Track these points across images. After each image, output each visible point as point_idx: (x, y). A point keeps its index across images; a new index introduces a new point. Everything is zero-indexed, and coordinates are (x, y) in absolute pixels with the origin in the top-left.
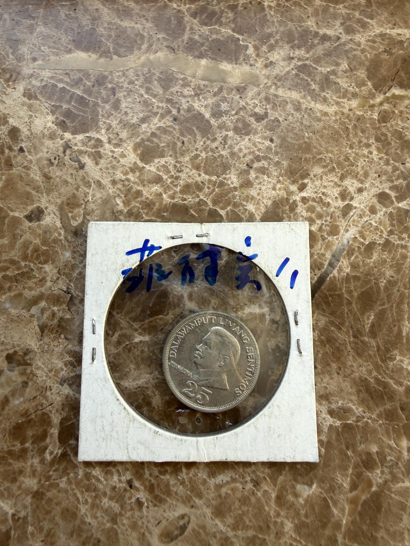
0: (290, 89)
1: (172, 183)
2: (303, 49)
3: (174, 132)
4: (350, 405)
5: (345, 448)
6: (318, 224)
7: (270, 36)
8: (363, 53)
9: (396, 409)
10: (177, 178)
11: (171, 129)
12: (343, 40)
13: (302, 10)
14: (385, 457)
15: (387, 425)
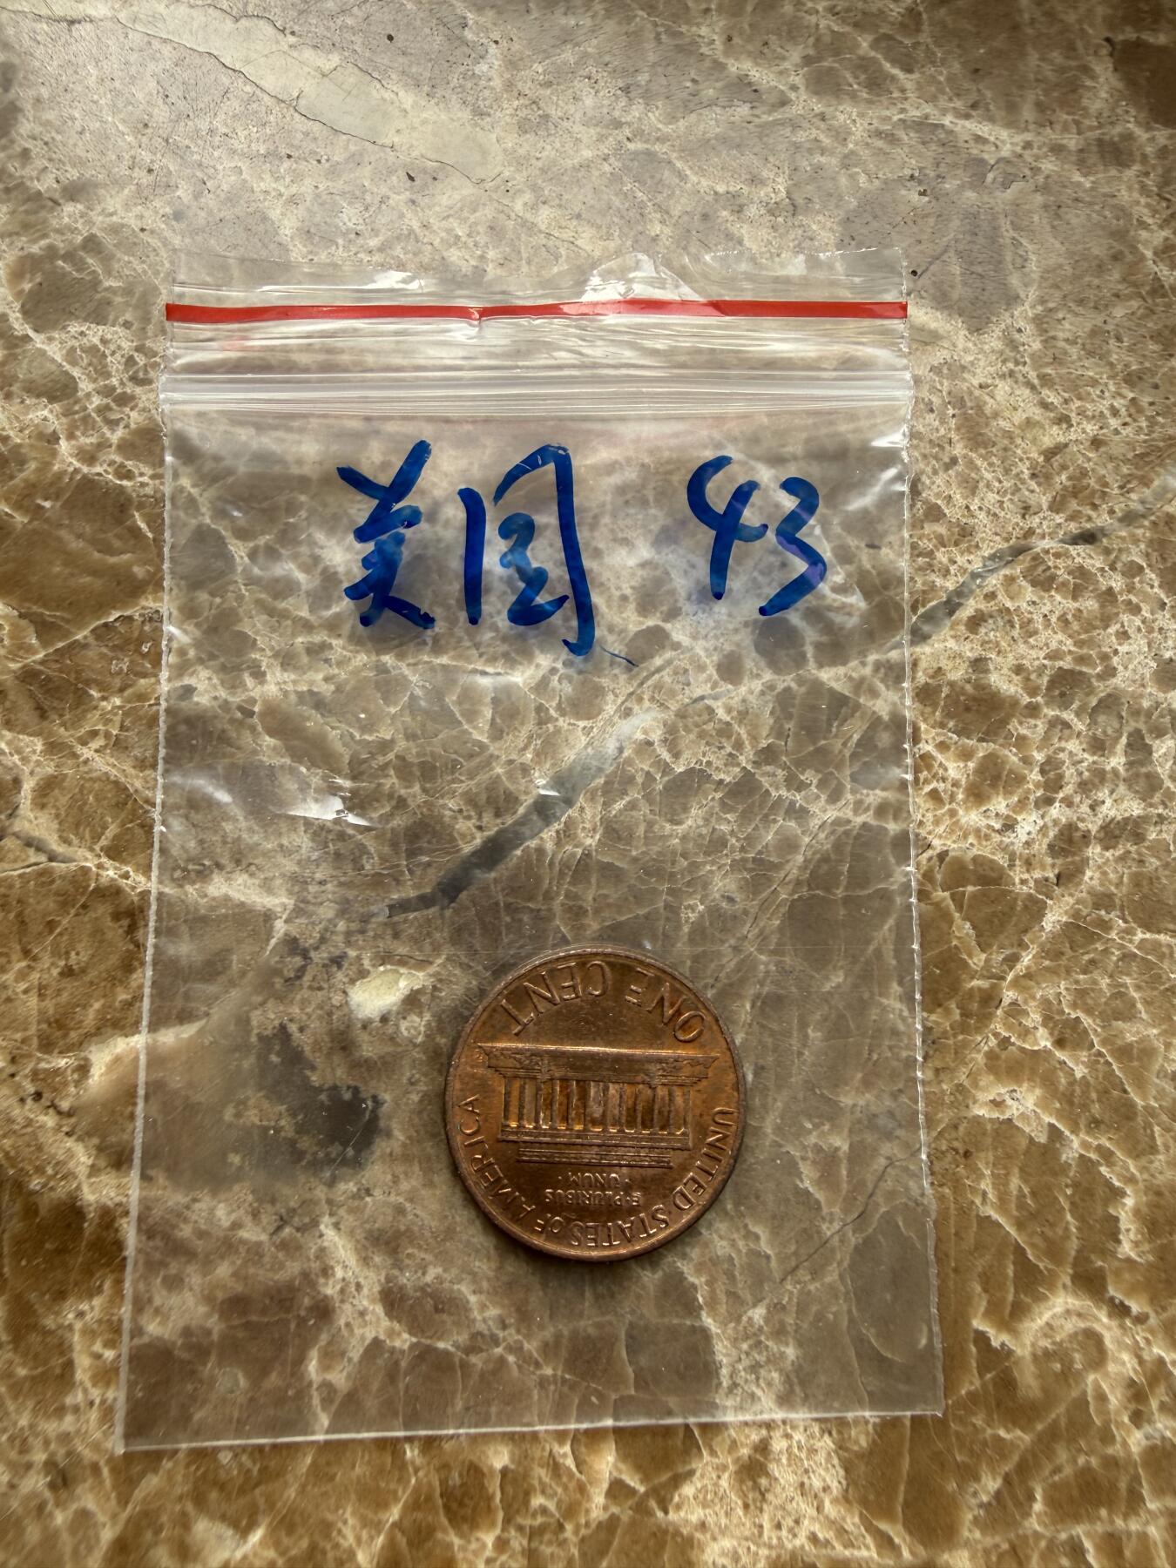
0: (579, 216)
1: (102, 410)
2: (660, 104)
3: (162, 253)
4: (464, 1289)
6: (538, 666)
8: (847, 167)
9: (611, 1342)
10: (124, 400)
11: (154, 242)
12: (795, 110)
14: (527, 1494)
15: (566, 1389)
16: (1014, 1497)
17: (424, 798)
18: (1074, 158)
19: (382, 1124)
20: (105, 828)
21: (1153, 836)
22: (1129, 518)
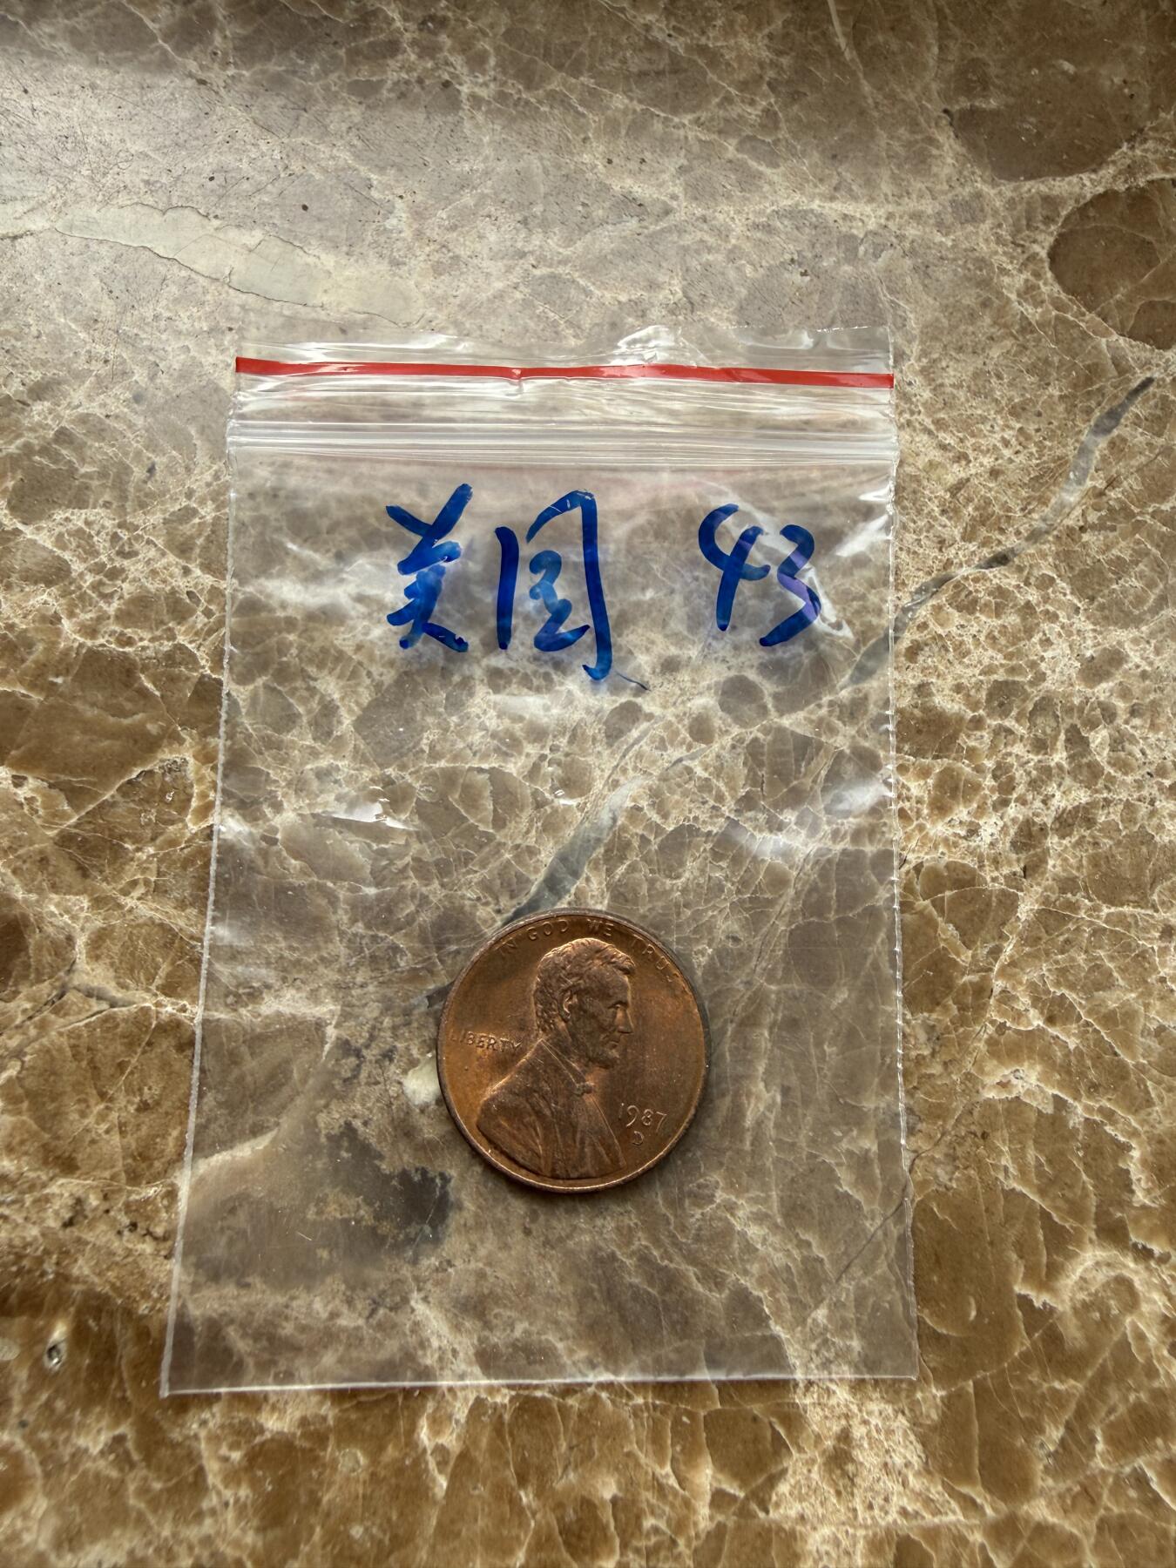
1: (94, 587)
2: (556, 230)
3: (129, 435)
4: (551, 1337)
5: (514, 1482)
6: (528, 755)
7: (464, 183)
8: (733, 260)
10: (115, 574)
11: (120, 426)
12: (679, 217)
13: (569, 119)
14: (638, 1518)
15: (658, 1414)
16: (1078, 1442)
17: (444, 892)
18: (932, 221)
19: (452, 1197)
20: (157, 968)
21: (1102, 819)
22: (1035, 536)
